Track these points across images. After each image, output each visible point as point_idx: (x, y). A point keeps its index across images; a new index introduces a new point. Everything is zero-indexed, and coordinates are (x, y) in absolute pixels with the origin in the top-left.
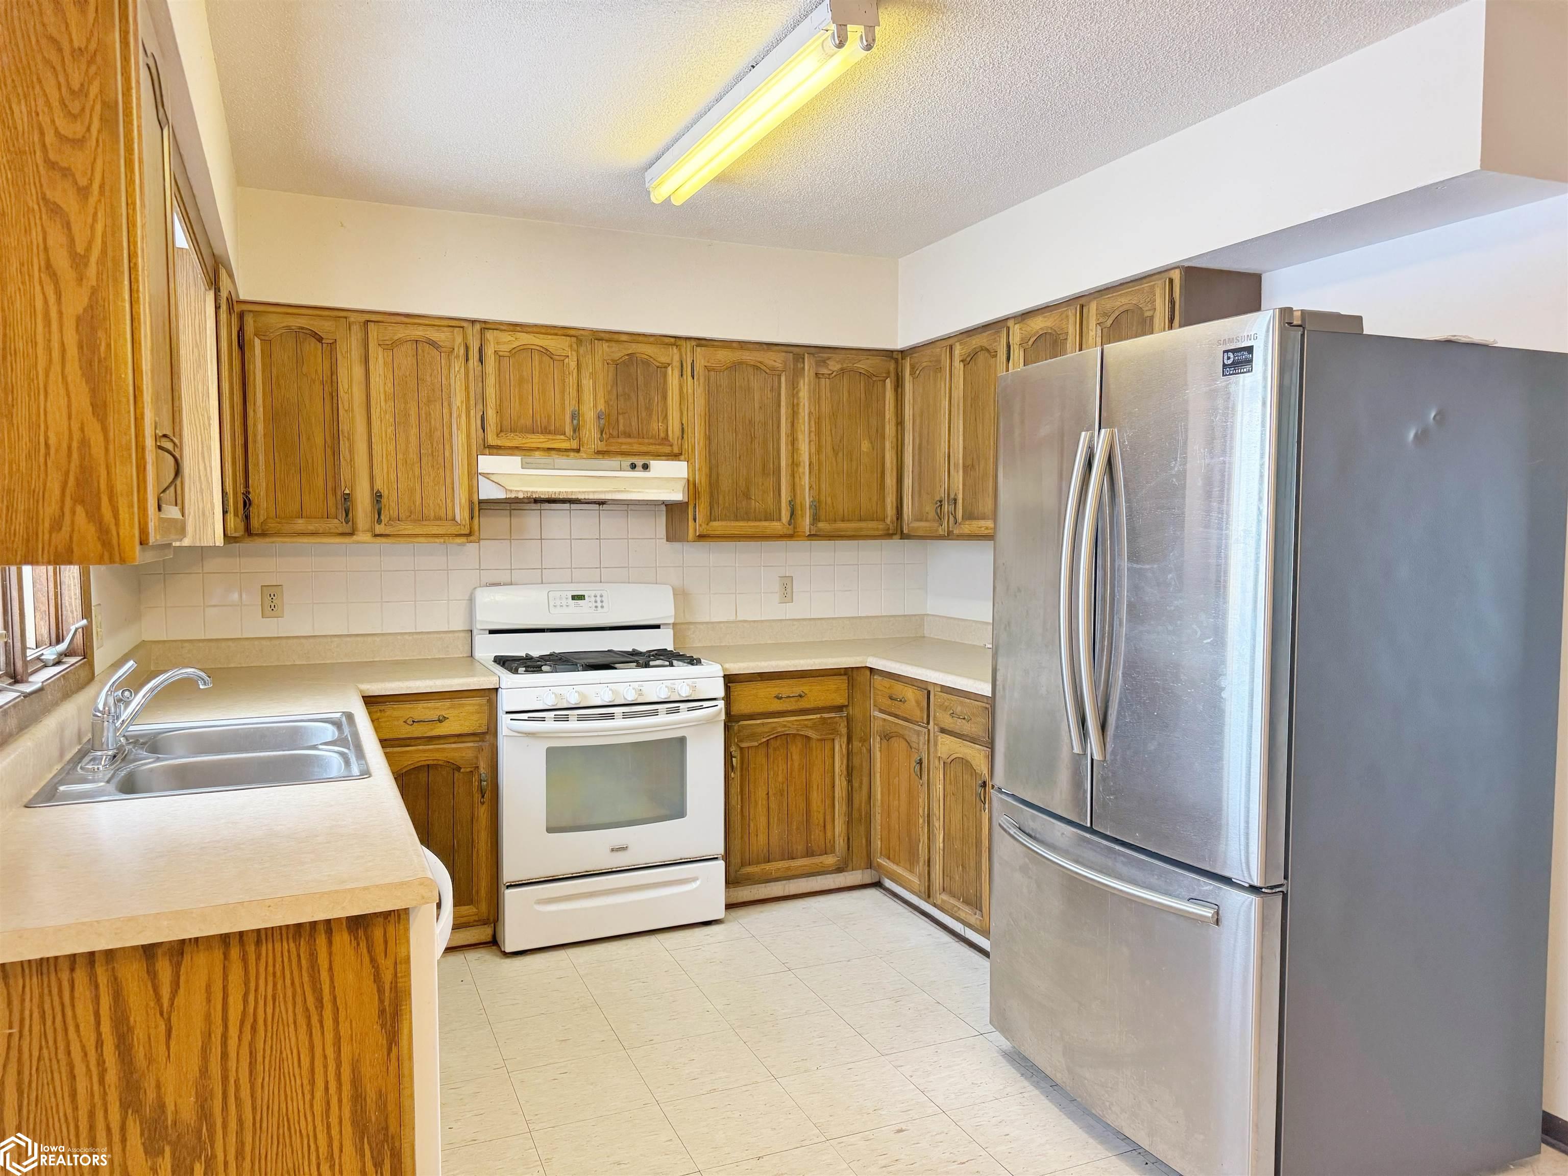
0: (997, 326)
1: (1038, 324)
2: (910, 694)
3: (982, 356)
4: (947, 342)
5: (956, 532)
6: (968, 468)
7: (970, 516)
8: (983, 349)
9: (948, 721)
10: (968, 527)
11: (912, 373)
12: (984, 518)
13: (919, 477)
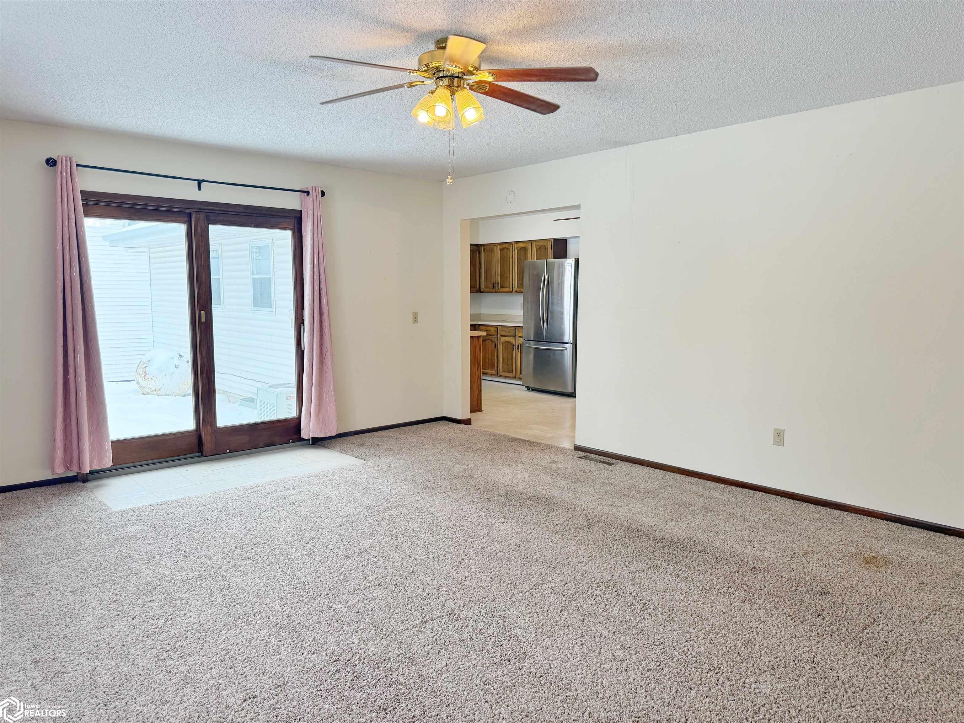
0: (510, 243)
1: (521, 245)
2: (492, 329)
3: (505, 250)
4: (496, 245)
5: (499, 291)
6: (502, 276)
7: (502, 287)
8: (506, 248)
9: (504, 333)
10: (502, 290)
11: (484, 250)
12: (507, 288)
13: (486, 278)
